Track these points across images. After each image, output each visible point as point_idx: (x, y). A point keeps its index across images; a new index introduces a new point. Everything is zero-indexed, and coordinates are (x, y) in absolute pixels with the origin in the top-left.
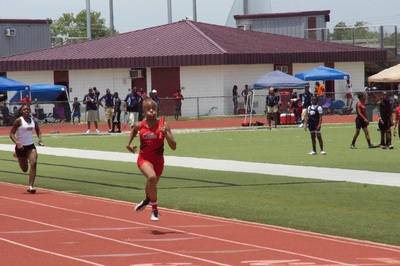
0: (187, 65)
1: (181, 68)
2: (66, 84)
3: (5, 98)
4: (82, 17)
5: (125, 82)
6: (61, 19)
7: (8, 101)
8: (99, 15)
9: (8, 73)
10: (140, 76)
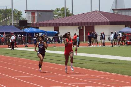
0: (97, 25)
1: (95, 26)
2: (58, 31)
4: (63, 9)
5: (77, 30)
6: (56, 10)
8: (68, 9)
9: (40, 27)
10: (81, 29)
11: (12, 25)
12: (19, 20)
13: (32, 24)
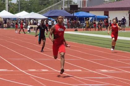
3: (89, 19)
5: (127, 15)
7: (89, 20)
9: (90, 12)
11: (63, 9)
12: (70, 5)
13: (83, 8)
